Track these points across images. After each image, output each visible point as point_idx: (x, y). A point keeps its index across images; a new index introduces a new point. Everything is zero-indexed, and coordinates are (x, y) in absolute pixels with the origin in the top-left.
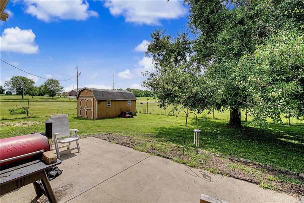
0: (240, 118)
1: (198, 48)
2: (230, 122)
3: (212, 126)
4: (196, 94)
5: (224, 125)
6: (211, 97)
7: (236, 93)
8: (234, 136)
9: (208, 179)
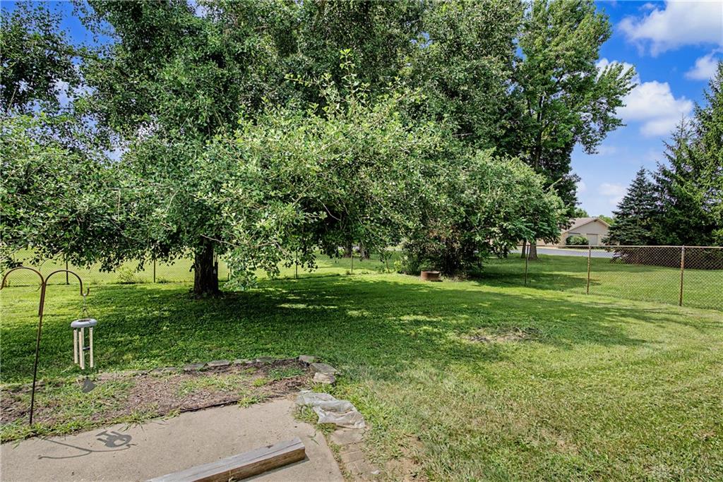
0: (217, 274)
1: (102, 75)
2: (195, 287)
3: (149, 301)
4: (90, 216)
5: (180, 294)
6: (136, 224)
7: (203, 219)
8: (201, 316)
9: (122, 445)
